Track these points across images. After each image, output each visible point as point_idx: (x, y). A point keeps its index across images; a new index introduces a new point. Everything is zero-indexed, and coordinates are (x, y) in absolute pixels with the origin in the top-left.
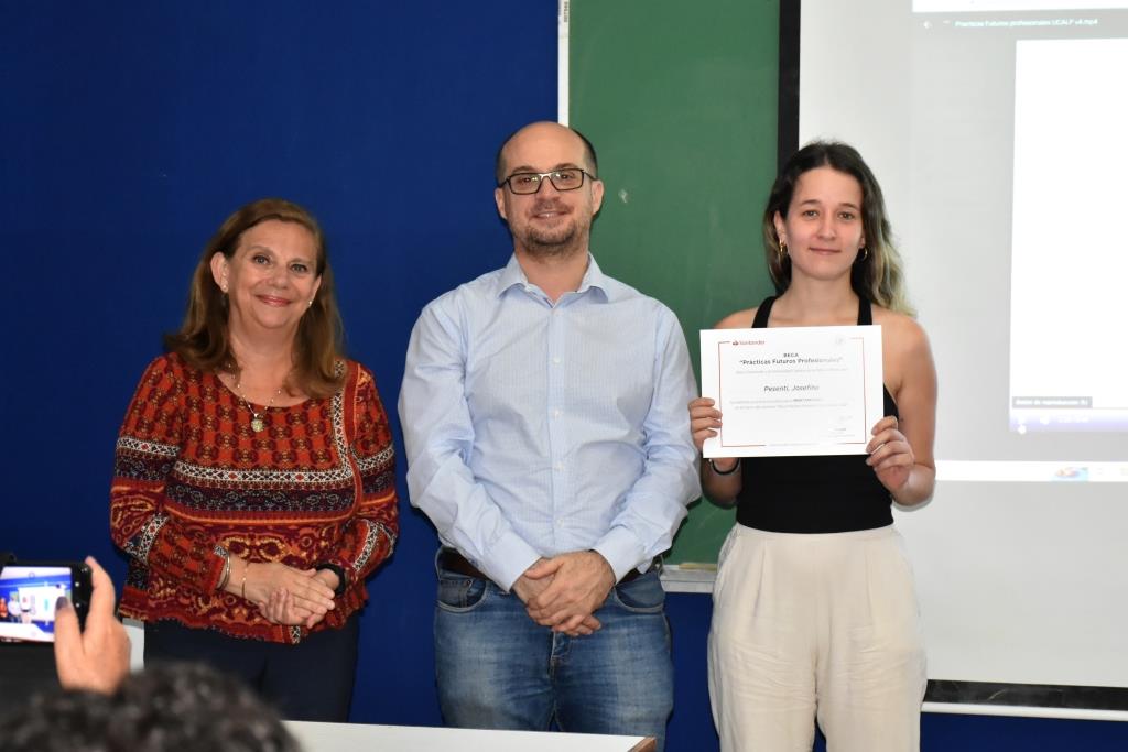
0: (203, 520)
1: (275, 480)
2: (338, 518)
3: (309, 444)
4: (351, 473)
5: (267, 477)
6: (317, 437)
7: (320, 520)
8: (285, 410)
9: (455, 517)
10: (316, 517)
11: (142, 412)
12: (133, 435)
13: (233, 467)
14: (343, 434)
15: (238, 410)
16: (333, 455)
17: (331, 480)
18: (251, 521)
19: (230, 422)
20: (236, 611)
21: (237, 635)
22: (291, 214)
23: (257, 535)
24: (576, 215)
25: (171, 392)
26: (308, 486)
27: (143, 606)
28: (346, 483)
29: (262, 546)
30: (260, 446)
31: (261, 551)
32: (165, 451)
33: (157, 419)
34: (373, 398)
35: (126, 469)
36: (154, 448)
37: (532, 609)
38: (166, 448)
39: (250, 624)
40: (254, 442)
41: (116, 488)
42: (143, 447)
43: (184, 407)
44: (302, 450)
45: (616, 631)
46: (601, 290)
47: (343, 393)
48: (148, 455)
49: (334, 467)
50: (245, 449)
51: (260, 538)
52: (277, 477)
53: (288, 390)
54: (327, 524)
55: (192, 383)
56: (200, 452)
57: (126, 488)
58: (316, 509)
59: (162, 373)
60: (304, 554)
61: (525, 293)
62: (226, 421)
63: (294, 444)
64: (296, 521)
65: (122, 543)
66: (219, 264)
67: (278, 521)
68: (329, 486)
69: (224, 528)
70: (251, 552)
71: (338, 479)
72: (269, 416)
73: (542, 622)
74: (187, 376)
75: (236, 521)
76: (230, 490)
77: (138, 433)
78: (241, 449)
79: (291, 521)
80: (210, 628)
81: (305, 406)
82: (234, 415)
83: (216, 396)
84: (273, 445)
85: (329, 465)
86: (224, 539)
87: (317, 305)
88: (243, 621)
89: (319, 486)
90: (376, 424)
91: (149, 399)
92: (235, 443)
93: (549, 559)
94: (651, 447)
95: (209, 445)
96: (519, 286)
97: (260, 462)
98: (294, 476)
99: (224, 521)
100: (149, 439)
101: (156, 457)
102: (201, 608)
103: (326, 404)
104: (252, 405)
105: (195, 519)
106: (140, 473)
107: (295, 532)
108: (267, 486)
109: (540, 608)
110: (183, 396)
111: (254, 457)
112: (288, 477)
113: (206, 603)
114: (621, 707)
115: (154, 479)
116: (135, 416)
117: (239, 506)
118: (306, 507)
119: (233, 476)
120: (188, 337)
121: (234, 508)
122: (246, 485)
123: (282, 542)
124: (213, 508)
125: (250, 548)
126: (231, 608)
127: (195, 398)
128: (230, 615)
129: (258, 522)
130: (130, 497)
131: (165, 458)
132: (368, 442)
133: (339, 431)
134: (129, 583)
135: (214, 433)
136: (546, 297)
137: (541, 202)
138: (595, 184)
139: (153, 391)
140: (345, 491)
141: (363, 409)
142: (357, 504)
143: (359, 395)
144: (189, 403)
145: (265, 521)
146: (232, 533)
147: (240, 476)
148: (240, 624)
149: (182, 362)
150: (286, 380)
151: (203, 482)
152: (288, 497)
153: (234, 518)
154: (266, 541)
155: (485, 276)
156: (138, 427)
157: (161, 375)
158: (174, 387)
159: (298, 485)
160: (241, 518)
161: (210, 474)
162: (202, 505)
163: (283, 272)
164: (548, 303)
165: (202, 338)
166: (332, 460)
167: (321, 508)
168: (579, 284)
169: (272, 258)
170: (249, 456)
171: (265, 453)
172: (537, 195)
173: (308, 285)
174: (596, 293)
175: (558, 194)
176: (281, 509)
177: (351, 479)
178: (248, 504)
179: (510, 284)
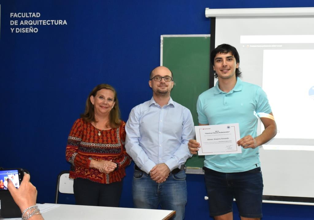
0: (86, 154)
2: (117, 155)
3: (111, 138)
5: (101, 145)
6: (113, 137)
7: (113, 155)
8: (106, 131)
10: (112, 154)
11: (73, 131)
12: (71, 136)
13: (93, 143)
14: (119, 136)
15: (95, 130)
16: (117, 140)
18: (97, 155)
20: (93, 175)
21: (93, 181)
22: (108, 88)
24: (168, 88)
25: (80, 126)
26: (110, 147)
28: (119, 147)
30: (100, 138)
33: (77, 132)
35: (69, 143)
36: (76, 139)
38: (78, 139)
39: (96, 179)
40: (98, 138)
41: (67, 148)
43: (83, 130)
44: (109, 139)
45: (173, 184)
47: (119, 127)
48: (74, 140)
49: (116, 143)
50: (96, 139)
51: (99, 159)
52: (103, 145)
53: (107, 126)
54: (115, 157)
55: (85, 125)
56: (86, 139)
57: (69, 148)
58: (112, 152)
59: (79, 122)
61: (155, 105)
62: (92, 133)
63: (107, 138)
64: (108, 155)
65: (68, 159)
67: (103, 156)
68: (115, 147)
71: (117, 146)
72: (102, 132)
74: (84, 123)
75: (94, 155)
76: (92, 148)
78: (95, 139)
79: (106, 155)
80: (87, 179)
81: (111, 130)
82: (94, 131)
83: (90, 127)
85: (115, 143)
87: (114, 108)
88: (94, 178)
89: (113, 147)
91: (75, 128)
92: (94, 137)
95: (88, 138)
98: (107, 145)
99: (91, 155)
100: (74, 137)
101: (76, 141)
102: (85, 174)
103: (115, 130)
104: (98, 129)
105: (84, 154)
106: (73, 144)
107: (108, 158)
108: (101, 147)
110: (83, 127)
111: (98, 141)
112: (106, 145)
113: (87, 173)
115: (75, 145)
116: (72, 132)
117: (94, 151)
118: (110, 152)
120: (85, 114)
121: (93, 152)
122: (96, 147)
123: (104, 160)
124: (88, 152)
126: (92, 174)
127: (85, 127)
128: (92, 176)
130: (70, 149)
131: (78, 141)
134: (71, 171)
135: (89, 135)
136: (160, 106)
139: (76, 126)
140: (119, 149)
141: (124, 131)
142: (122, 152)
143: (123, 128)
144: (84, 129)
145: (100, 156)
147: (95, 145)
148: (93, 178)
150: (106, 124)
151: (86, 146)
152: (105, 150)
153: (93, 154)
156: (72, 134)
157: (78, 123)
158: (81, 125)
159: (108, 147)
161: (88, 144)
162: (86, 151)
163: (106, 101)
164: (160, 108)
165: (88, 115)
166: (116, 142)
167: (113, 153)
168: (168, 103)
169: (104, 97)
170: (97, 140)
171: (101, 140)
172: (161, 82)
173: (111, 104)
174: (172, 105)
175: (165, 82)
176: (104, 153)
177: (121, 146)
178: (96, 151)
179: (151, 104)
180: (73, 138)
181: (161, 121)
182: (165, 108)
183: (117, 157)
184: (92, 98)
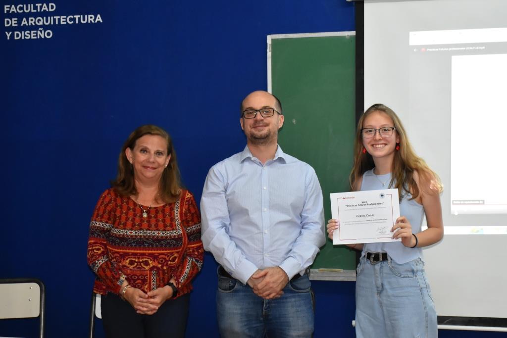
0: (119, 250)
1: (148, 234)
2: (176, 251)
3: (164, 221)
4: (181, 232)
5: (145, 233)
6: (168, 218)
7: (168, 251)
8: (155, 208)
9: (223, 254)
10: (166, 250)
11: (98, 211)
12: (95, 220)
13: (132, 229)
14: (179, 217)
15: (136, 208)
16: (174, 224)
17: (172, 235)
18: (138, 251)
19: (133, 212)
22: (158, 132)
23: (141, 257)
24: (270, 127)
25: (110, 202)
26: (162, 237)
27: (101, 289)
28: (178, 236)
29: (143, 262)
30: (143, 221)
31: (142, 264)
32: (107, 226)
33: (104, 213)
34: (192, 204)
35: (92, 233)
36: (103, 225)
37: (256, 290)
38: (107, 225)
40: (141, 220)
42: (98, 224)
43: (114, 208)
44: (161, 223)
45: (290, 300)
46: (283, 158)
47: (179, 201)
48: (100, 228)
49: (173, 229)
51: (142, 258)
52: (149, 233)
53: (156, 200)
54: (172, 254)
55: (119, 199)
56: (119, 224)
57: (92, 241)
58: (166, 246)
59: (107, 196)
60: (160, 266)
61: (252, 161)
62: (131, 212)
63: (157, 221)
64: (158, 252)
65: (90, 264)
66: (129, 153)
67: (150, 252)
68: (170, 237)
69: (127, 254)
70: (137, 264)
71: (175, 234)
72: (149, 211)
73: (259, 295)
74: (116, 195)
75: (133, 251)
76: (129, 238)
77: (97, 219)
78: (136, 222)
79: (155, 252)
81: (164, 207)
82: (134, 210)
83: (128, 203)
84: (149, 221)
85: (171, 229)
86: (127, 259)
87: (169, 166)
89: (166, 237)
90: (193, 214)
91: (101, 205)
92: (133, 220)
93: (262, 270)
94: (304, 224)
96: (249, 158)
97: (143, 227)
98: (156, 233)
99: (128, 251)
100: (101, 221)
101: (103, 228)
103: (173, 206)
104: (142, 206)
105: (116, 250)
106: (98, 235)
107: (158, 256)
108: (145, 237)
109: (258, 290)
110: (114, 203)
111: (140, 226)
112: (154, 233)
114: (292, 331)
115: (103, 237)
116: (96, 213)
118: (162, 245)
119: (131, 233)
120: (118, 182)
121: (132, 246)
122: (136, 236)
123: (151, 260)
124: (123, 245)
125: (137, 263)
127: (119, 203)
129: (141, 251)
130: (94, 245)
131: (107, 229)
132: (188, 221)
133: (177, 216)
134: (97, 280)
135: (125, 216)
136: (260, 162)
137: (256, 121)
138: (280, 116)
139: (103, 202)
140: (178, 239)
141: (187, 207)
143: (186, 201)
144: (116, 205)
145: (145, 252)
146: (130, 256)
147: (134, 233)
149: (115, 191)
150: (156, 196)
151: (119, 235)
152: (153, 241)
153: (132, 250)
154: (144, 260)
155: (235, 155)
156: (97, 217)
158: (111, 200)
159: (158, 237)
160: (135, 250)
161: (122, 232)
162: (119, 244)
163: (153, 156)
164: (261, 164)
165: (123, 182)
166: (173, 227)
167: (168, 246)
168: (274, 156)
169: (148, 150)
170: (138, 225)
171: (145, 224)
172: (255, 119)
173: (163, 161)
174: (281, 160)
175: (263, 118)
176: (151, 246)
177: (181, 235)
178: (137, 244)
179: (245, 157)
180: (99, 224)
181: (265, 188)
182: (270, 164)
183: (176, 255)
184: (128, 152)
